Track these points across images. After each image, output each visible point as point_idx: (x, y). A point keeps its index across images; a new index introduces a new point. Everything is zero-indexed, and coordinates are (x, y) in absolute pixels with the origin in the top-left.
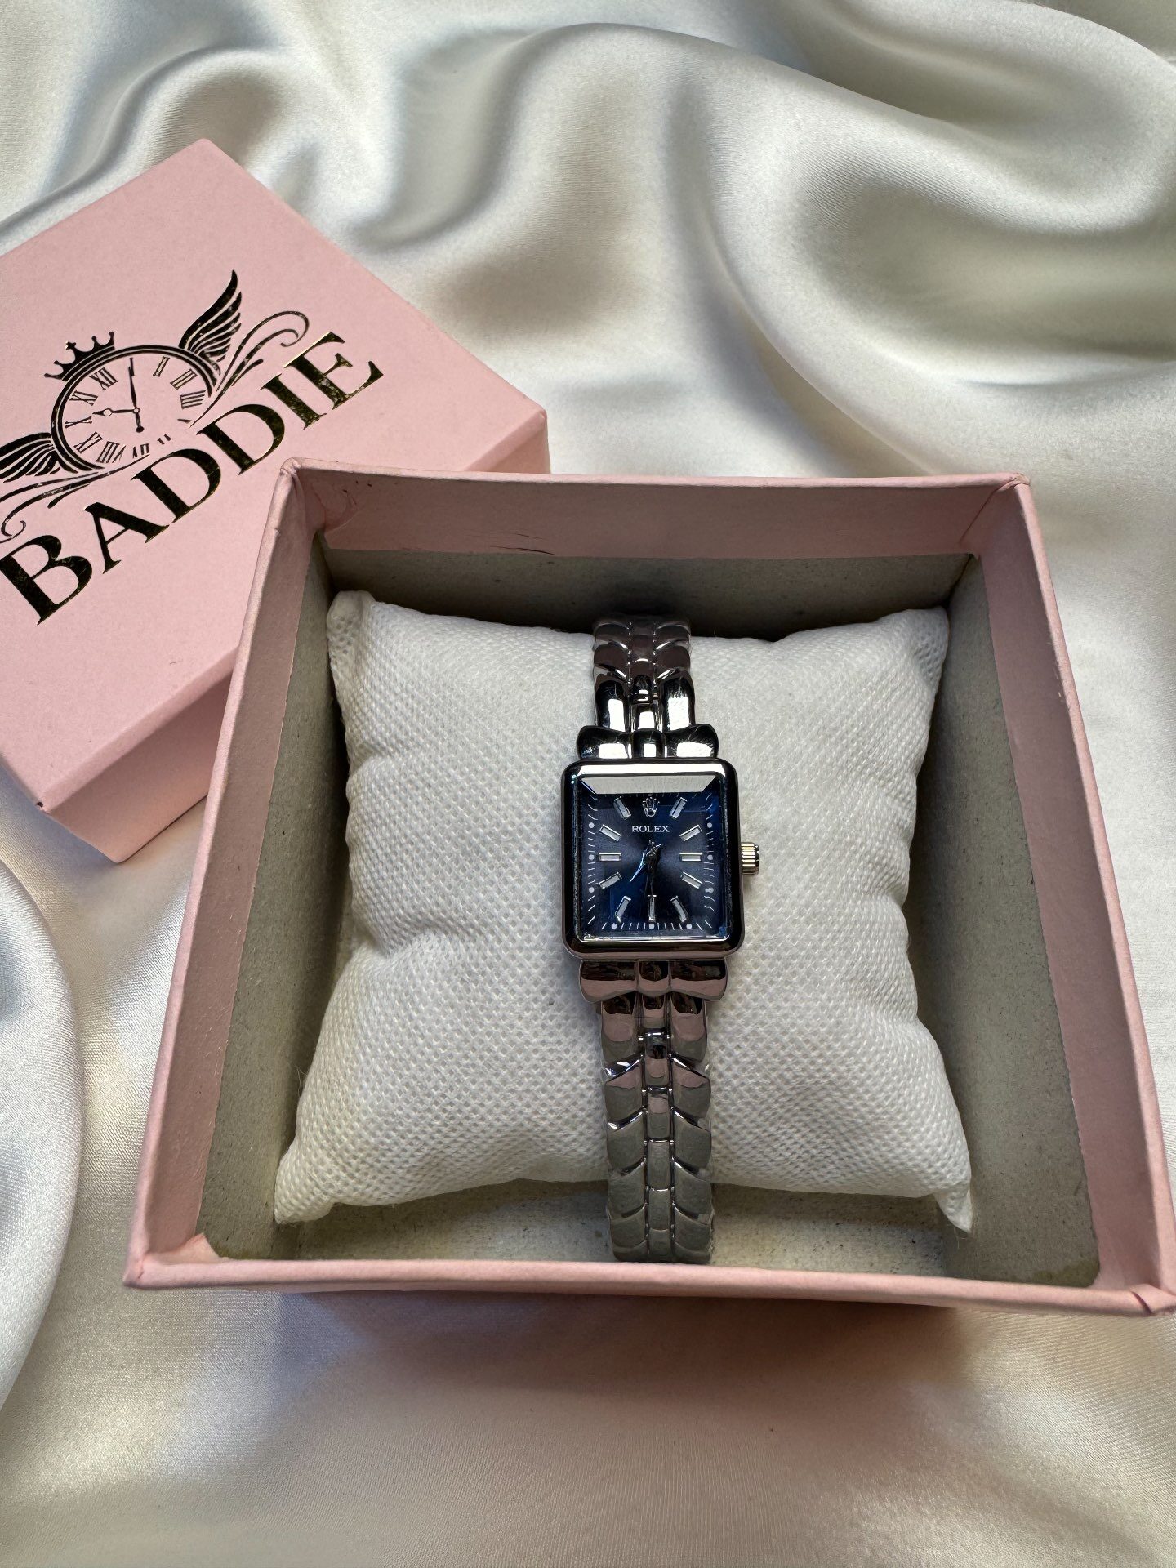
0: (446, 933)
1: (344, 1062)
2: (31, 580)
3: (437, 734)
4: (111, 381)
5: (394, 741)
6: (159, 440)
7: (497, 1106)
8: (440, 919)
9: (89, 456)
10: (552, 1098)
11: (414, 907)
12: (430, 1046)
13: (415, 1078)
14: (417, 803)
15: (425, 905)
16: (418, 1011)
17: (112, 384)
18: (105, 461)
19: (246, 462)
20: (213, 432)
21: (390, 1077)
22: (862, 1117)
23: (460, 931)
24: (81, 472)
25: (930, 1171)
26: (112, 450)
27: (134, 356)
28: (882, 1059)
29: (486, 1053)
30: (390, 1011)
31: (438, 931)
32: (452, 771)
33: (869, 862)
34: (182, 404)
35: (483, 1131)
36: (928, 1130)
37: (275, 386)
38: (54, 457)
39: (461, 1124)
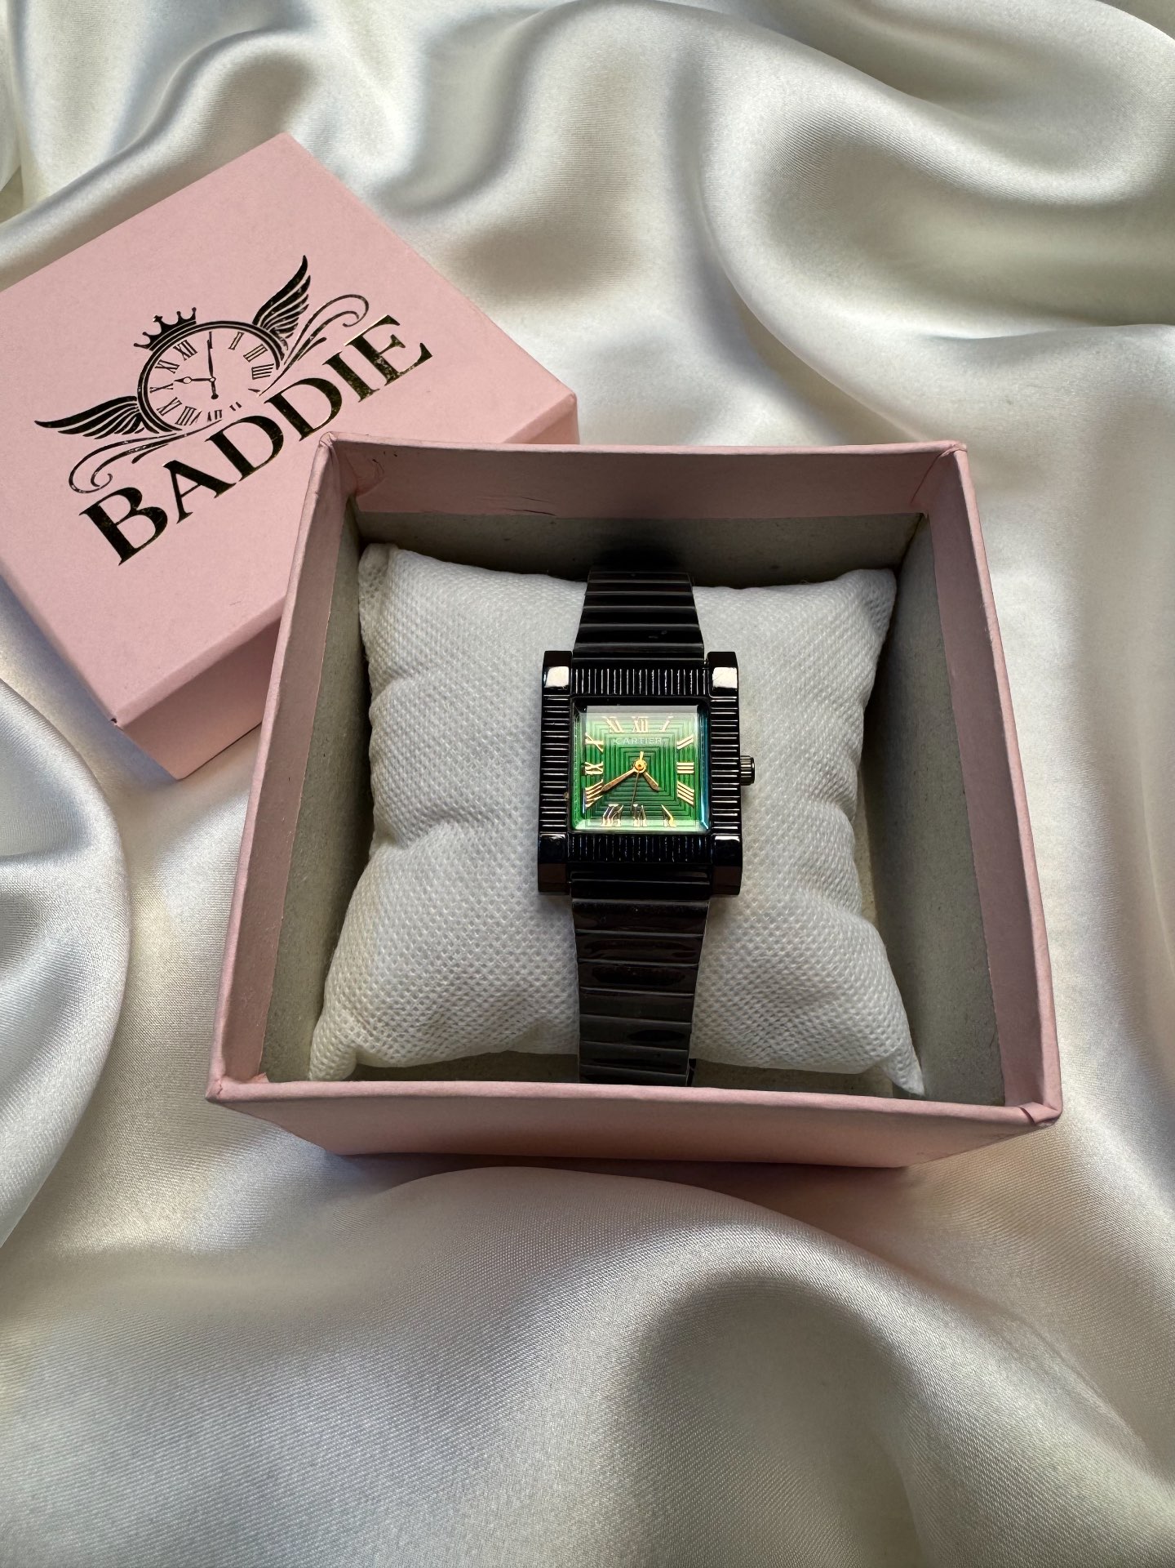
0: (458, 822)
1: (365, 934)
2: (114, 526)
3: (452, 655)
4: (191, 352)
5: (415, 663)
6: (231, 407)
7: (497, 967)
8: (453, 809)
9: (170, 418)
10: (545, 960)
11: (430, 800)
12: (441, 915)
13: (426, 943)
14: (435, 713)
15: (440, 799)
16: (431, 886)
17: (192, 354)
18: (184, 423)
19: (306, 430)
20: (279, 401)
21: (404, 944)
22: (814, 986)
23: (470, 819)
24: (162, 433)
25: (872, 1036)
26: (189, 414)
27: (214, 331)
28: (829, 934)
29: (489, 920)
30: (407, 888)
31: (452, 820)
32: (465, 685)
33: (820, 770)
34: (253, 375)
35: (485, 990)
36: (870, 999)
37: (336, 362)
38: (139, 418)
39: (466, 983)
